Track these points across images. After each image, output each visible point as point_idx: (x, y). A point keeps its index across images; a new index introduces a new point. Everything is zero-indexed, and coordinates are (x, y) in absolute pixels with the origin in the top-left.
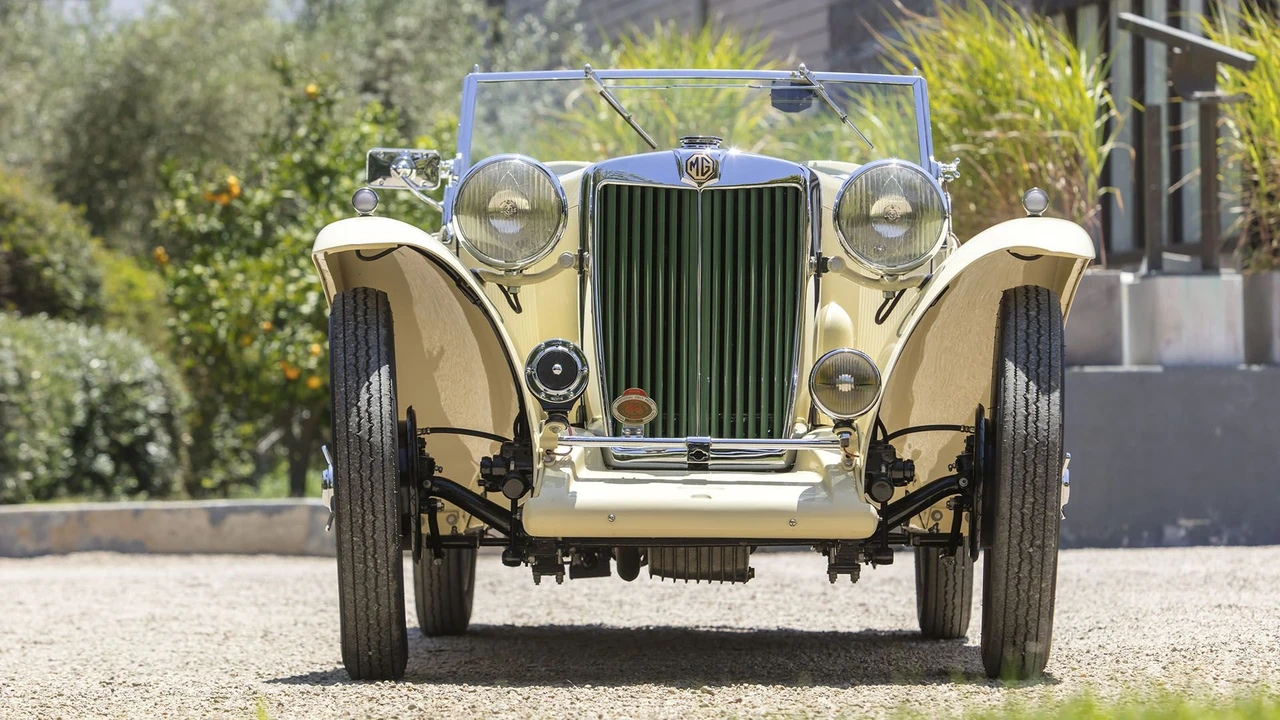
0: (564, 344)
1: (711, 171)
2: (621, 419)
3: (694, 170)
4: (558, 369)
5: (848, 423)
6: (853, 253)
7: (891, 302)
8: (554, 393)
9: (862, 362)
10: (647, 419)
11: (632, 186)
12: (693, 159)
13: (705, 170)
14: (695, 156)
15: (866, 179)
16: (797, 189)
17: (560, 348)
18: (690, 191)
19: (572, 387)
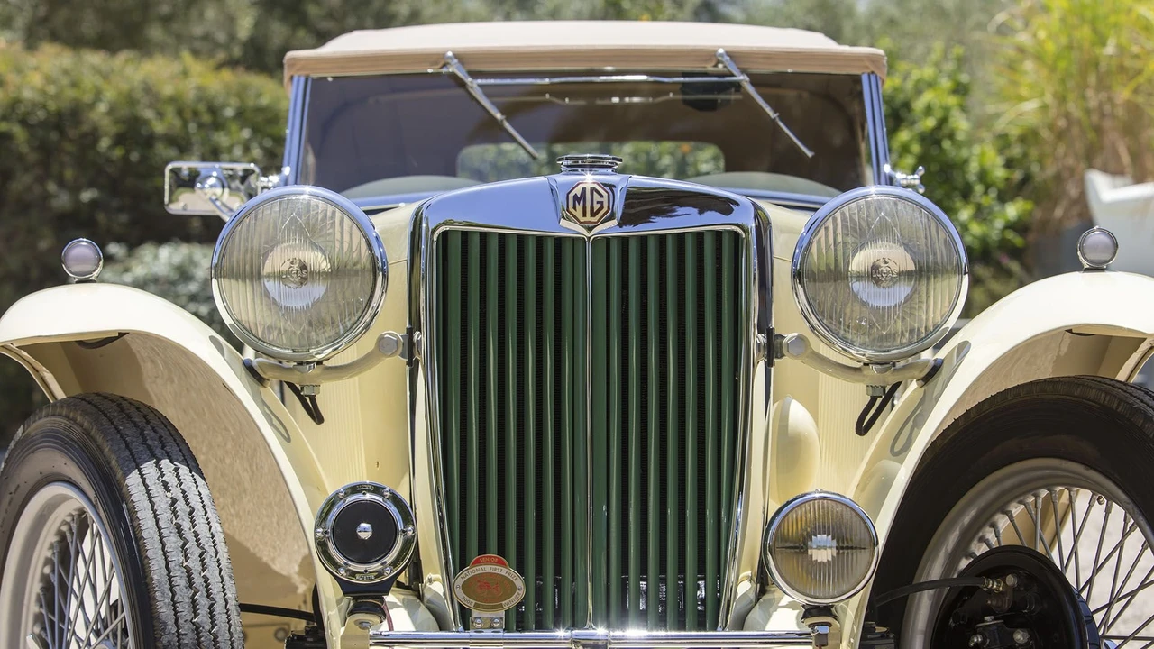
0: (377, 490)
1: (605, 209)
2: (469, 603)
3: (580, 207)
4: (365, 531)
5: (827, 610)
6: (822, 329)
7: (879, 400)
8: (361, 568)
9: (848, 514)
10: (510, 603)
11: (486, 233)
12: (578, 191)
13: (597, 207)
14: (581, 187)
15: (844, 219)
16: (736, 233)
17: (368, 496)
18: (573, 239)
19: (390, 558)
